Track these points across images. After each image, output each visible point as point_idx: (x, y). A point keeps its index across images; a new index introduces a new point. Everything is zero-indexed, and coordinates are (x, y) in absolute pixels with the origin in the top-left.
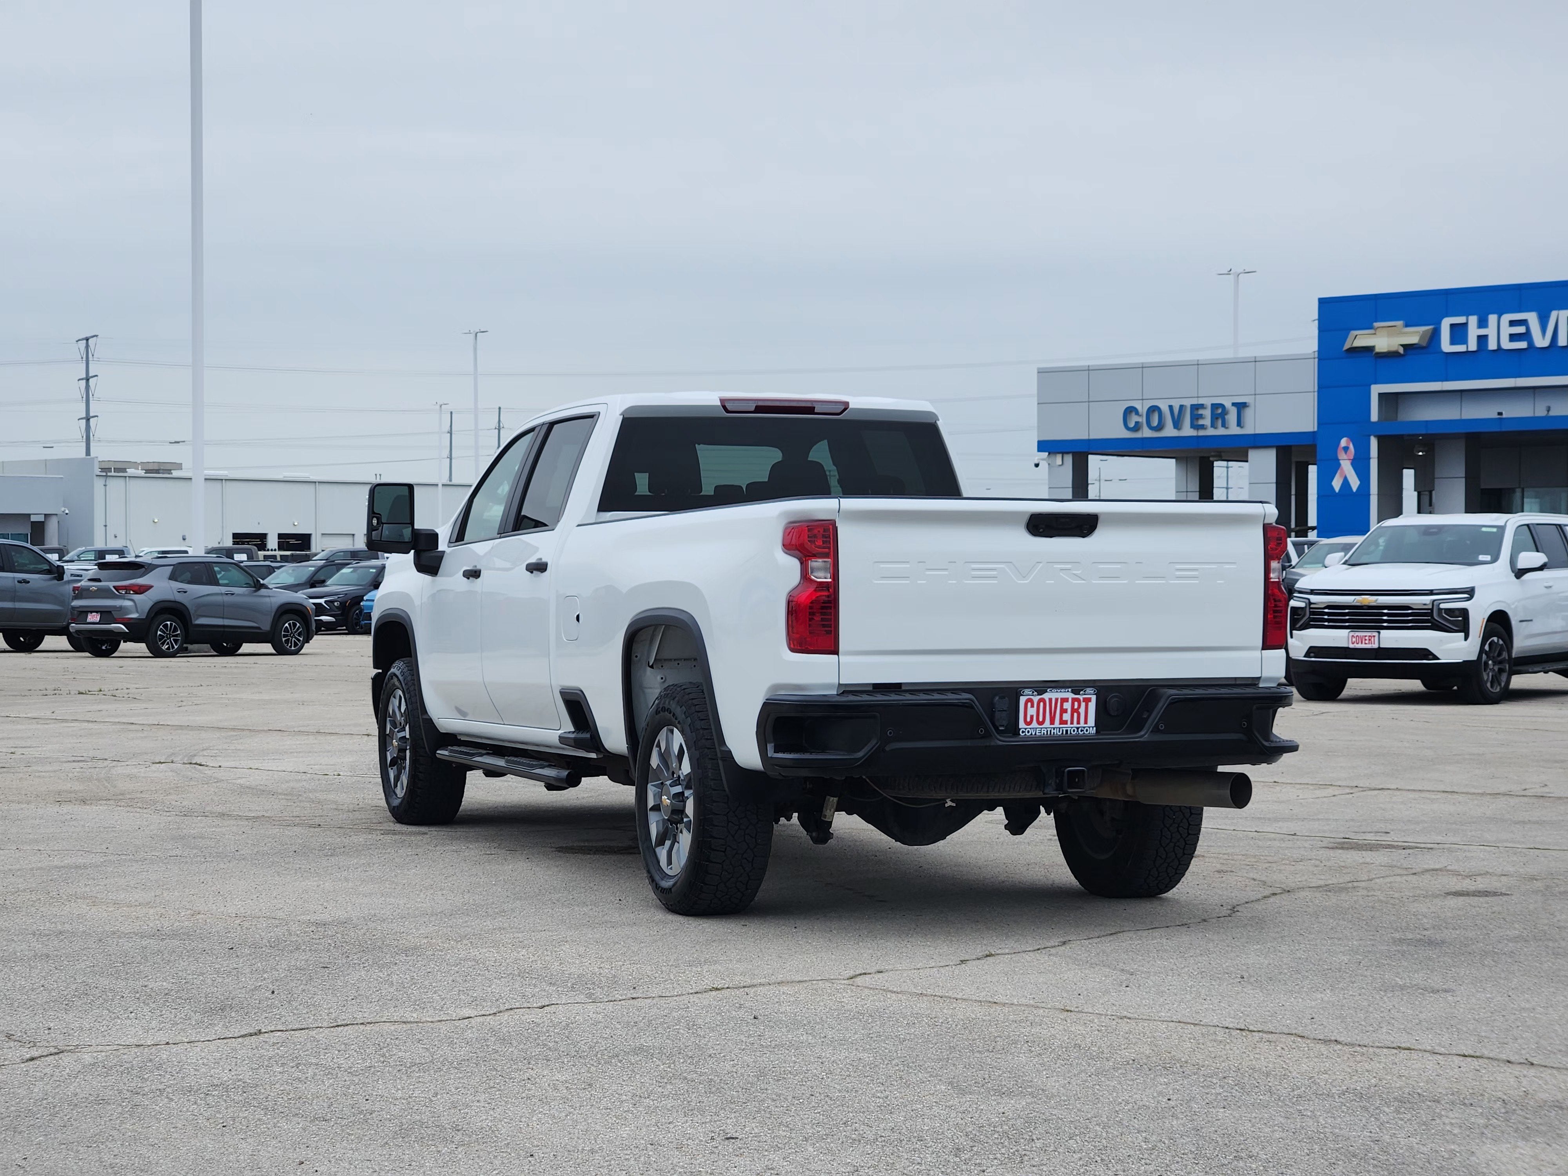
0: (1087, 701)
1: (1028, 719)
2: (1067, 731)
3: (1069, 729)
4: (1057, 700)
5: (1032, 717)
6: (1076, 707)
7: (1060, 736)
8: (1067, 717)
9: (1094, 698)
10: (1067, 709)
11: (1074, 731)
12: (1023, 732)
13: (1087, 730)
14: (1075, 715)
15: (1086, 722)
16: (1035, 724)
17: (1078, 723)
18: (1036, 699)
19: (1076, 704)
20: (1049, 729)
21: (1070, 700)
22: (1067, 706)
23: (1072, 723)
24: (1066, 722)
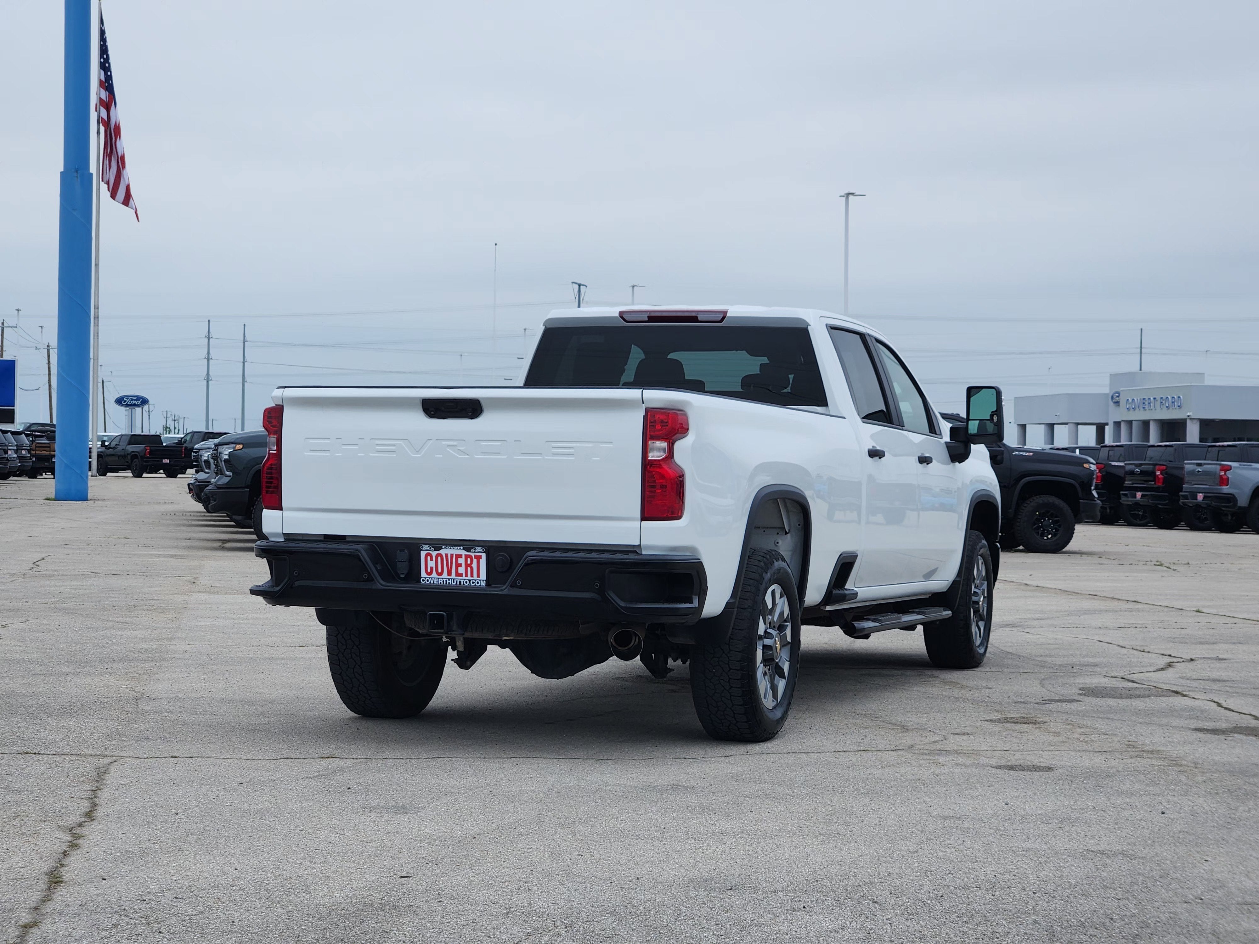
0: (478, 558)
1: (429, 570)
2: (460, 582)
3: (462, 581)
4: (452, 555)
5: (432, 568)
6: (469, 562)
7: (454, 586)
8: (462, 570)
9: (484, 556)
10: (461, 564)
11: (466, 582)
12: (423, 580)
13: (478, 583)
14: (469, 569)
15: (478, 576)
16: (434, 575)
17: (472, 576)
18: (434, 554)
19: (469, 560)
20: (445, 580)
21: (463, 556)
22: (461, 561)
23: (466, 576)
24: (461, 575)
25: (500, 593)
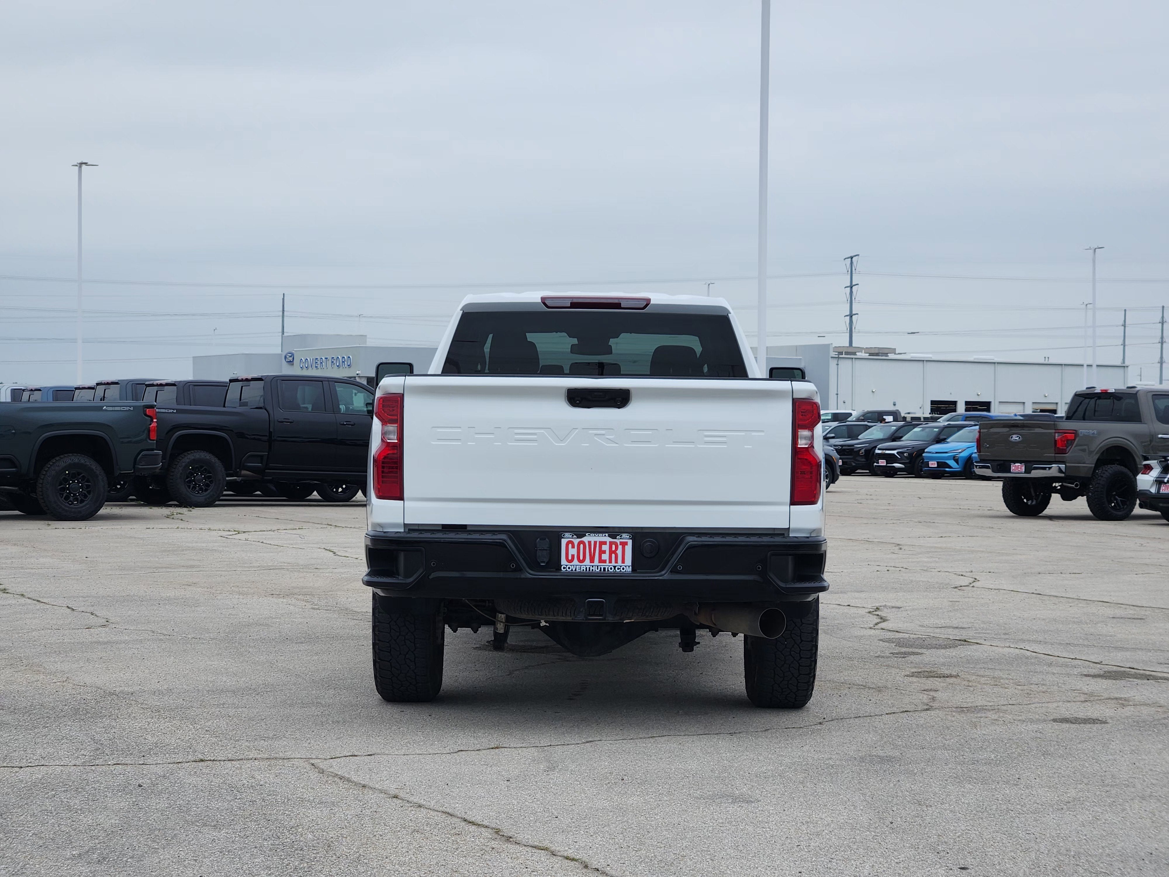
0: (624, 544)
1: (570, 558)
2: (604, 569)
3: (607, 567)
4: (595, 543)
5: (573, 556)
6: (614, 549)
7: (597, 573)
8: (605, 557)
9: (630, 542)
10: (605, 551)
11: (611, 569)
12: (564, 568)
13: (623, 569)
14: (613, 555)
15: (623, 562)
16: (576, 562)
17: (616, 562)
18: (576, 541)
19: (614, 547)
20: (588, 567)
21: (608, 543)
22: (606, 548)
23: (610, 562)
24: (605, 561)
25: (661, 578)
